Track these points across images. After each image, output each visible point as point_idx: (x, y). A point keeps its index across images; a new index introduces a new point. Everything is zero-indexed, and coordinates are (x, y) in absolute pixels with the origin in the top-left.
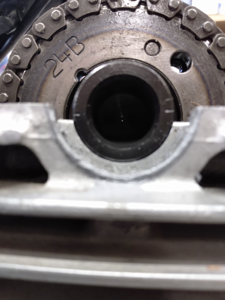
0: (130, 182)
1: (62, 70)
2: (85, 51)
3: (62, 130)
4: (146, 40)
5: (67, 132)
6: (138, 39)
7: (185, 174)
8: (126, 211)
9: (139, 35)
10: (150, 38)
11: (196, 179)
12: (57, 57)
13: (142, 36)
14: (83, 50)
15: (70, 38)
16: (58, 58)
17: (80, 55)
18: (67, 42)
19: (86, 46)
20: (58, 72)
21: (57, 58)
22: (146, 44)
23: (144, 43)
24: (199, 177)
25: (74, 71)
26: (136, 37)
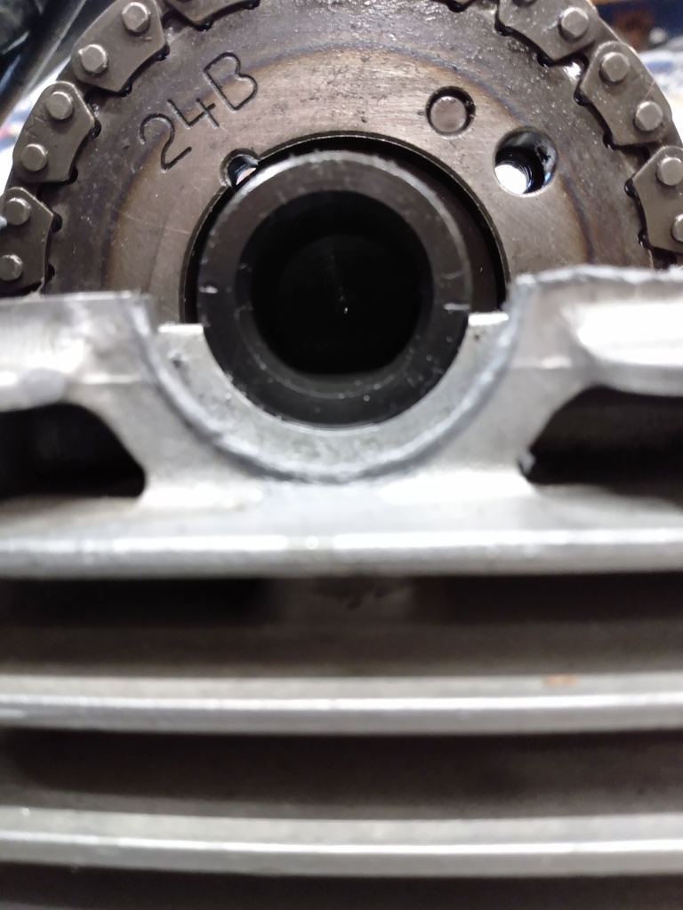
0: (352, 483)
1: (189, 149)
2: (259, 99)
3: (172, 354)
4: (435, 88)
5: (185, 358)
6: (413, 80)
7: (491, 455)
8: (331, 555)
9: (417, 70)
10: (447, 82)
11: (521, 466)
12: (176, 109)
13: (424, 71)
14: (251, 96)
15: (218, 59)
16: (180, 113)
17: (242, 110)
18: (207, 68)
19: (260, 84)
20: (178, 154)
21: (176, 112)
22: (434, 99)
23: (427, 96)
24: (529, 461)
25: (221, 157)
26: (409, 76)
